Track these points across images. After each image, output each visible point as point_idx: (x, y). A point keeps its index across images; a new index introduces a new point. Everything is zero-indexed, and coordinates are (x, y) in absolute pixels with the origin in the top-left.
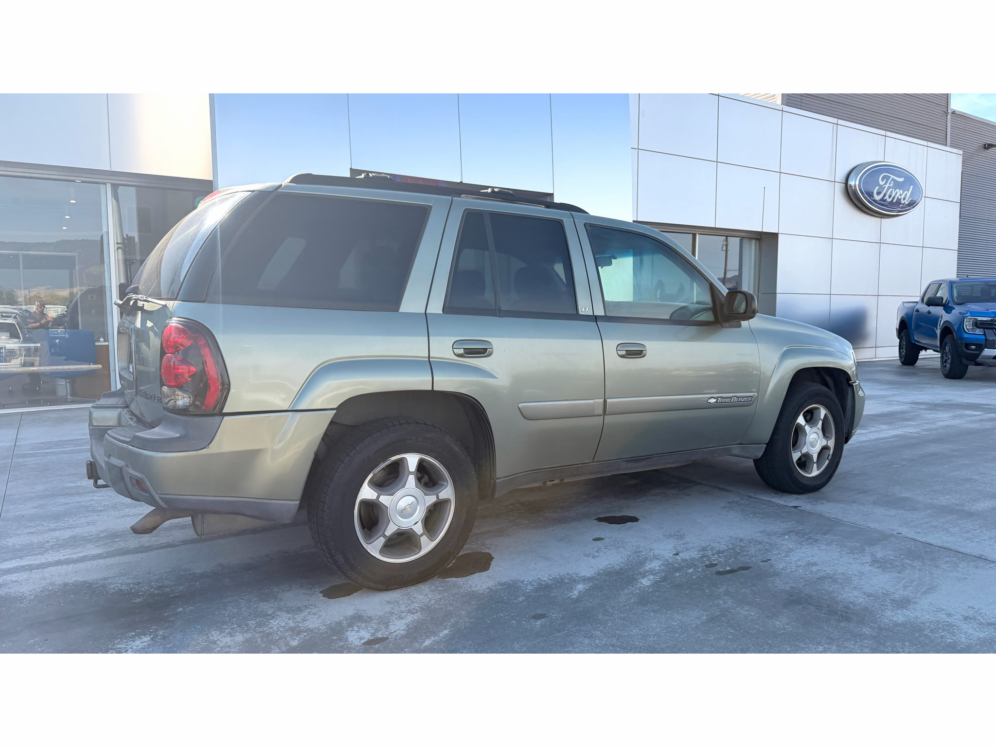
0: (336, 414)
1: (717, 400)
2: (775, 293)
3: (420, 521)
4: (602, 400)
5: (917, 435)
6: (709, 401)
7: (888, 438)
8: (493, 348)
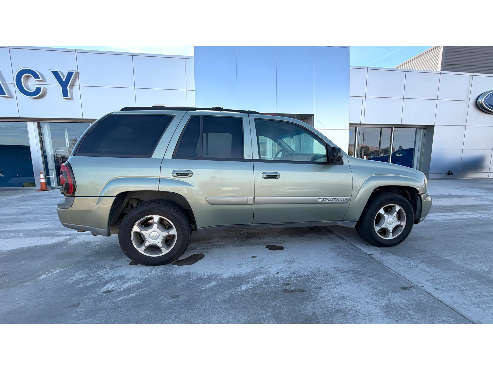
0: (116, 198)
1: (323, 200)
2: (431, 150)
3: (160, 242)
4: (252, 198)
5: (487, 219)
6: (318, 200)
7: (465, 219)
8: (192, 173)
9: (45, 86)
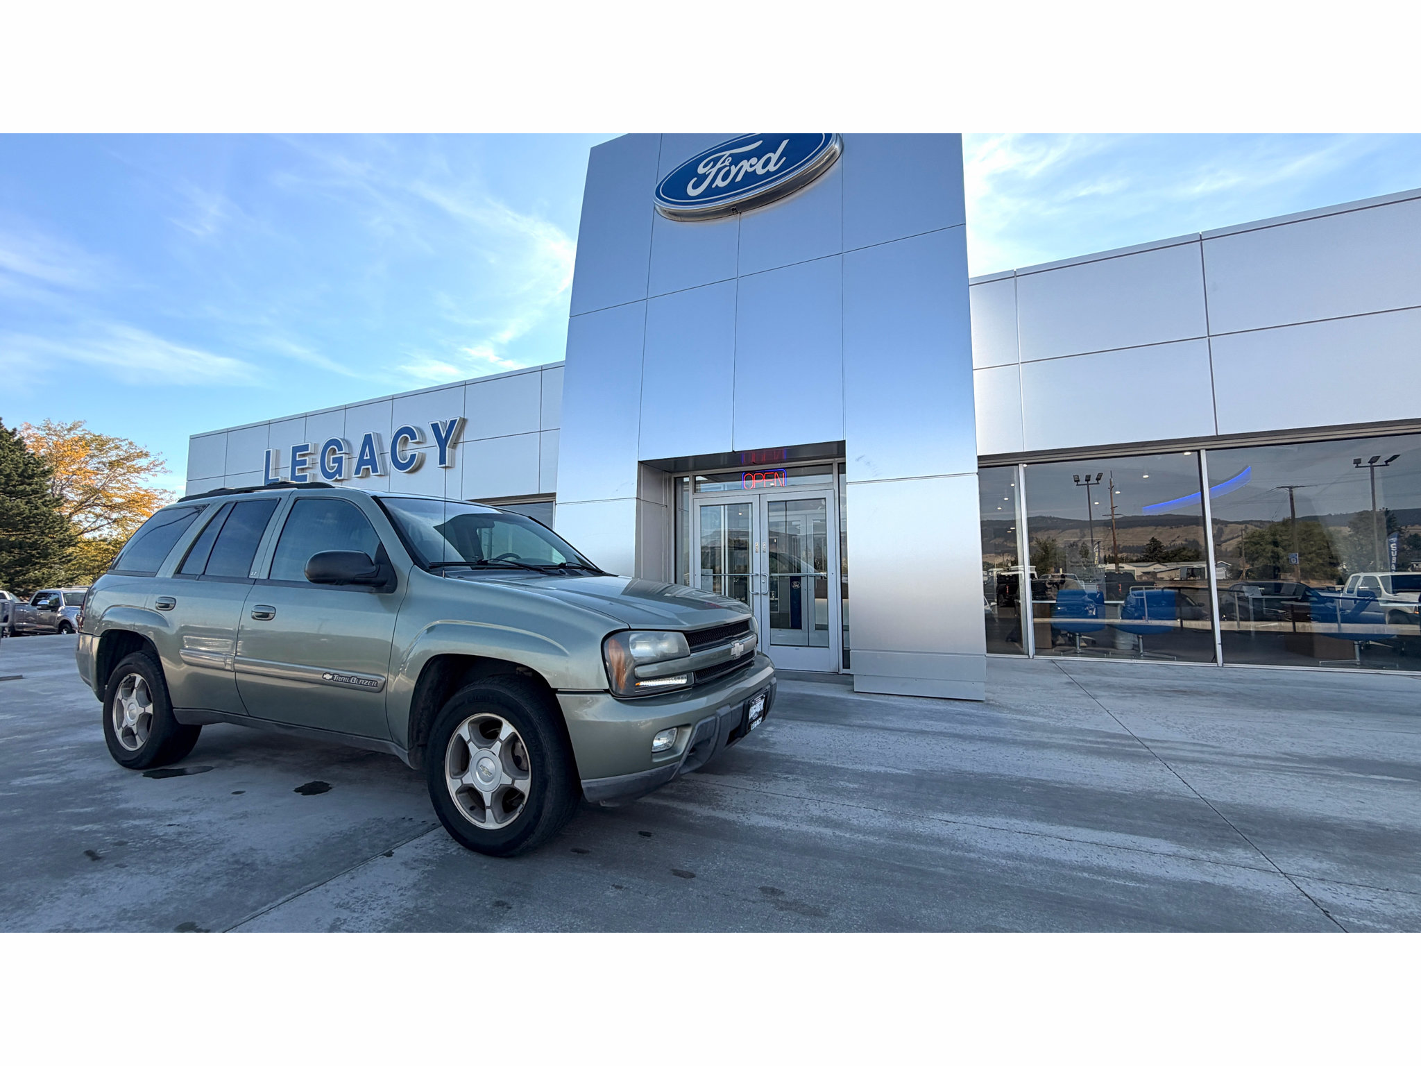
0: (101, 639)
1: (333, 677)
4: (232, 657)
6: (325, 677)
8: (175, 604)
9: (422, 451)
